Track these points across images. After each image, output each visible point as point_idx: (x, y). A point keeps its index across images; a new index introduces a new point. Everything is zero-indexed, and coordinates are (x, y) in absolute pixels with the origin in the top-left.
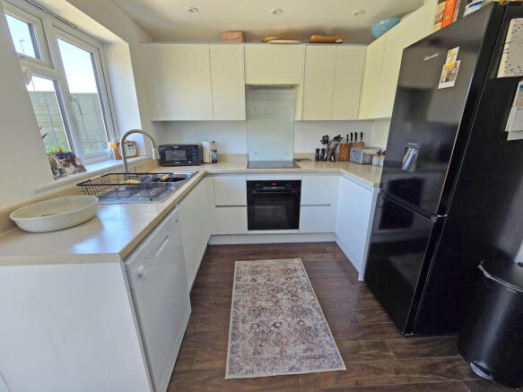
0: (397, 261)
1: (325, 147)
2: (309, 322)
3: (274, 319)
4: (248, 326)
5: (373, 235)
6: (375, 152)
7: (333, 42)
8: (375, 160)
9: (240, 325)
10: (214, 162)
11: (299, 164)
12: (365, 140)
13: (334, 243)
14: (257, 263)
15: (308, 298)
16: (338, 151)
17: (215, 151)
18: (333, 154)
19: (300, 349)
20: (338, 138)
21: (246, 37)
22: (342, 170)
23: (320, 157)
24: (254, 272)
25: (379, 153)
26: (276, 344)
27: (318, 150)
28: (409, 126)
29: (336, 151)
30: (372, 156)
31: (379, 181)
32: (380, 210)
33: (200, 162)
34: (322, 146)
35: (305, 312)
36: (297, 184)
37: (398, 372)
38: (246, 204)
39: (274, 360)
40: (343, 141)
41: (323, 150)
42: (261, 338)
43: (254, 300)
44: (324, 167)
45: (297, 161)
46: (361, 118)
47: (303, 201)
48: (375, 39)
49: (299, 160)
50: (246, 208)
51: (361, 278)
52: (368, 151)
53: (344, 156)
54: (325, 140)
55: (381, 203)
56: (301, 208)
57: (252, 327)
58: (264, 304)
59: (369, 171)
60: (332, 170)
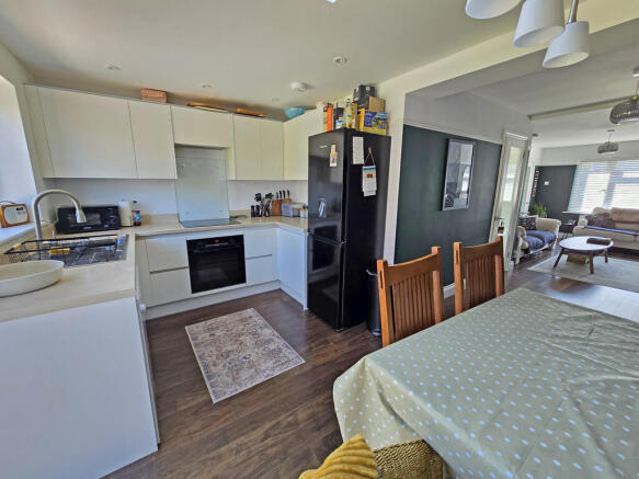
0: (327, 291)
1: (259, 203)
2: (272, 347)
3: (243, 354)
4: (220, 367)
5: (309, 276)
6: (301, 207)
7: (257, 116)
8: (302, 213)
9: (213, 368)
10: (137, 224)
11: (238, 220)
12: (291, 197)
13: (280, 290)
14: (209, 322)
15: (268, 332)
16: (270, 207)
17: (138, 212)
18: (267, 209)
19: (270, 364)
20: (269, 196)
21: (170, 98)
22: (277, 223)
23: (255, 213)
24: (210, 329)
25: (304, 208)
26: (250, 368)
27: (253, 207)
28: (320, 184)
29: (268, 208)
30: (299, 210)
31: (306, 227)
32: (311, 254)
33: (118, 225)
34: (256, 203)
35: (268, 341)
36: (240, 239)
37: (336, 351)
38: (187, 265)
39: (252, 377)
40: (274, 198)
41: (258, 207)
42: (235, 370)
43: (219, 349)
44: (260, 221)
45: (233, 219)
46: (287, 178)
47: (247, 255)
48: (289, 119)
49: (236, 217)
50: (188, 270)
51: (305, 308)
52: (295, 206)
53: (277, 211)
54: (258, 198)
55: (311, 247)
56: (247, 262)
57: (225, 365)
58: (229, 348)
59: (299, 222)
60: (268, 223)
